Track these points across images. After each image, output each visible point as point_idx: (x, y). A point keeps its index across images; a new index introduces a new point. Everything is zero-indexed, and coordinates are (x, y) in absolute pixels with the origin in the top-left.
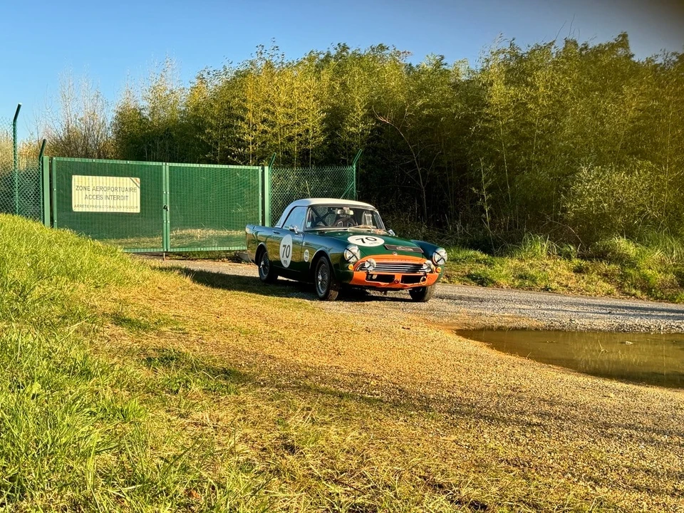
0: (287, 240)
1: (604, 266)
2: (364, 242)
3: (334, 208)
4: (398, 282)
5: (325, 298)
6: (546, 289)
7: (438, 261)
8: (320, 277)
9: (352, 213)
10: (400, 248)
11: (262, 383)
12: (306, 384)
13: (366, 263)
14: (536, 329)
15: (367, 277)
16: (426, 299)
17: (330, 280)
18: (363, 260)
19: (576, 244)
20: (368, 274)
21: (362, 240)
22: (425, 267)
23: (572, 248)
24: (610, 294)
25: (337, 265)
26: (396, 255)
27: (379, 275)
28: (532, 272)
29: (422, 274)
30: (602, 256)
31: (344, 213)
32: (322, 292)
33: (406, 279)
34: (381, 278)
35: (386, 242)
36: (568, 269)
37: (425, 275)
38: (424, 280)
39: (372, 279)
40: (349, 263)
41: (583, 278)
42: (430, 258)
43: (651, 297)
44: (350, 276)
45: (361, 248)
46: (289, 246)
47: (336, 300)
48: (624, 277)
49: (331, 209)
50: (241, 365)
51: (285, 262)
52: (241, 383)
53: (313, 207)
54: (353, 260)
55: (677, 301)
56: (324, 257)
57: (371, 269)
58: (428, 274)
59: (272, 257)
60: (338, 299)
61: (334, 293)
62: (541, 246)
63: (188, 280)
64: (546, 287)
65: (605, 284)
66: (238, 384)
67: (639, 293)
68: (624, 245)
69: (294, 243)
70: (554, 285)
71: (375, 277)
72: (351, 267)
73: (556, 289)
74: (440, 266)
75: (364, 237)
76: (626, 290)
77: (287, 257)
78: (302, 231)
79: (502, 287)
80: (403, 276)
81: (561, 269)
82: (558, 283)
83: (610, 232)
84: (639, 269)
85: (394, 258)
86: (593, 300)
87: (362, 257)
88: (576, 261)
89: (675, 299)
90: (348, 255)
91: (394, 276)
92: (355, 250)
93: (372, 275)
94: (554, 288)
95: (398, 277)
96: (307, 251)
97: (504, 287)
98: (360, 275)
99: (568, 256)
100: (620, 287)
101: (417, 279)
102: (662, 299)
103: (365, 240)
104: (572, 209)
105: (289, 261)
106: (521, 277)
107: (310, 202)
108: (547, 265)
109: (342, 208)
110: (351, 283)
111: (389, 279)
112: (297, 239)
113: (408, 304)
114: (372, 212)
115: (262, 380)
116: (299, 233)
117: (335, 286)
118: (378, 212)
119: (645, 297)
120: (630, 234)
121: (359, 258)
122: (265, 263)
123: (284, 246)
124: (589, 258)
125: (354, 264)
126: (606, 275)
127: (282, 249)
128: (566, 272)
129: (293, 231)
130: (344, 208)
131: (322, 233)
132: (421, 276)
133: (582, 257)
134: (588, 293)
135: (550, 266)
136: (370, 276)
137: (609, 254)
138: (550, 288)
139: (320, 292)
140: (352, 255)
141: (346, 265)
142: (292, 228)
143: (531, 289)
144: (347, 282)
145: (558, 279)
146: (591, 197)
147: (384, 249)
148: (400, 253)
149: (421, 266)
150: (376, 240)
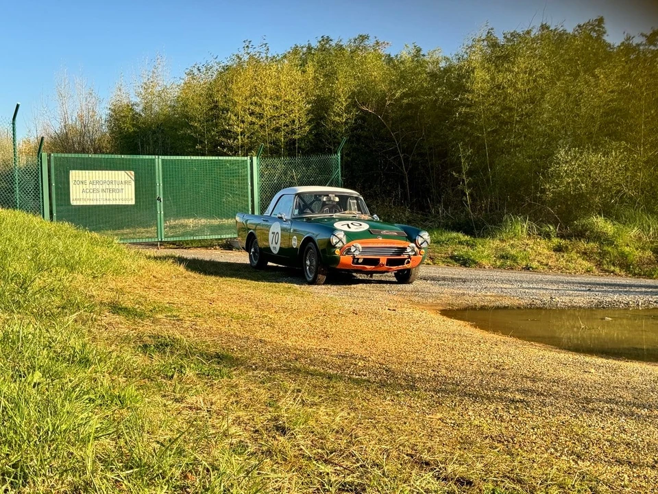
0: (276, 227)
1: (583, 245)
2: (350, 228)
3: (320, 196)
4: (383, 265)
5: (314, 282)
6: (527, 268)
7: (422, 244)
8: (308, 263)
9: (337, 199)
10: (384, 232)
11: (254, 367)
12: (296, 367)
13: (352, 247)
14: (518, 308)
15: (353, 261)
16: (410, 281)
17: (318, 265)
18: (349, 244)
19: (555, 223)
20: (354, 258)
21: (348, 225)
22: (408, 250)
23: (551, 228)
24: (589, 271)
25: (323, 251)
26: (381, 239)
27: (364, 259)
28: (513, 252)
29: (406, 257)
30: (580, 234)
31: (329, 200)
32: (310, 277)
33: (391, 262)
34: (366, 261)
35: (371, 227)
36: (548, 248)
37: (409, 257)
38: (408, 262)
39: (358, 263)
40: (336, 248)
41: (563, 256)
42: (414, 241)
43: (629, 273)
44: (337, 260)
45: (347, 233)
46: (277, 233)
47: (324, 284)
48: (603, 254)
49: (318, 196)
50: (233, 349)
51: (275, 248)
52: (234, 366)
53: (299, 195)
54: (340, 245)
55: (654, 276)
56: (311, 243)
57: (357, 253)
58: (412, 257)
59: (261, 244)
60: (326, 283)
61: (322, 278)
62: (522, 227)
63: (182, 268)
64: (527, 266)
65: (584, 262)
66: (230, 368)
67: (617, 270)
68: (601, 223)
69: (283, 230)
70: (535, 264)
71: (361, 261)
72: (337, 252)
73: (536, 268)
74: (424, 248)
75: (349, 222)
76: (605, 267)
77: (276, 244)
78: (289, 218)
79: (485, 267)
80: (388, 259)
81: (541, 249)
82: (538, 262)
83: (588, 212)
84: (617, 246)
85: (379, 242)
86: (573, 278)
87: (348, 242)
88: (556, 241)
90: (334, 240)
91: (379, 259)
92: (341, 235)
93: (358, 259)
94: (534, 267)
95: (383, 260)
96: (295, 237)
97: (487, 267)
98: (346, 259)
99: (548, 236)
100: (599, 264)
101: (401, 262)
102: (640, 275)
103: (350, 225)
104: (550, 190)
105: (278, 247)
106: (502, 257)
107: (296, 190)
108: (527, 245)
109: (328, 196)
110: (338, 267)
111: (375, 262)
112: (285, 226)
113: (393, 286)
114: (357, 198)
115: (254, 364)
116: (287, 221)
117: (323, 271)
118: (362, 198)
119: (623, 273)
120: (607, 212)
121: (345, 243)
122: (255, 250)
123: (273, 233)
124: (568, 237)
125: (341, 248)
126: (585, 253)
127: (271, 236)
128: (546, 251)
129: (281, 218)
130: (330, 195)
131: (309, 220)
132: (406, 259)
133: (562, 237)
134: (568, 271)
135: (531, 246)
136: (356, 260)
137: (588, 233)
138: (531, 267)
139: (309, 277)
140: (338, 240)
141: (333, 250)
142: (280, 216)
143: (512, 269)
144: (334, 266)
145: (538, 258)
146: (568, 178)
147: (369, 234)
148: (385, 237)
149: (405, 249)
150: (361, 225)
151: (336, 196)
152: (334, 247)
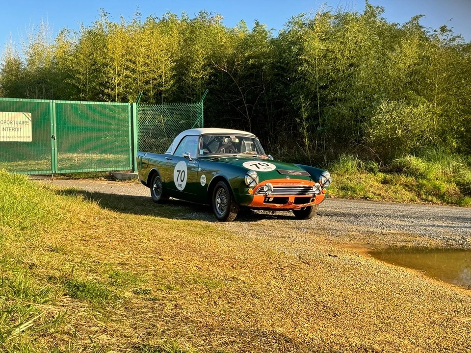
0: (182, 166)
1: (403, 179)
2: (259, 168)
3: (222, 137)
4: (291, 203)
5: (225, 219)
6: (365, 198)
7: (325, 184)
8: (219, 200)
9: (237, 141)
10: (290, 172)
13: (265, 187)
15: (265, 199)
16: (310, 216)
17: (229, 204)
18: (262, 183)
19: (377, 161)
20: (266, 196)
21: (256, 165)
22: (314, 189)
23: (375, 165)
24: (413, 201)
25: (236, 190)
26: (288, 179)
27: (275, 198)
28: (351, 184)
29: (311, 195)
30: (399, 170)
31: (230, 141)
32: (222, 214)
33: (298, 201)
34: (277, 200)
35: (277, 167)
36: (377, 181)
37: (314, 196)
38: (313, 200)
39: (268, 202)
40: (249, 187)
41: (390, 188)
42: (317, 181)
43: (444, 202)
44: (250, 199)
45: (259, 173)
46: (183, 171)
47: (233, 221)
48: (420, 186)
49: (219, 137)
51: (180, 185)
53: (203, 136)
54: (253, 185)
55: (463, 204)
56: (222, 182)
57: (269, 193)
58: (316, 195)
59: (164, 179)
60: (236, 220)
61: (234, 215)
62: (351, 163)
63: (95, 206)
64: (365, 196)
65: (408, 193)
67: (435, 199)
68: (414, 161)
69: (189, 168)
70: (371, 195)
71: (271, 200)
72: (251, 191)
73: (372, 198)
74: (326, 187)
75: (257, 163)
76: (424, 196)
77: (182, 181)
78: (195, 157)
79: (330, 197)
80: (296, 198)
81: (371, 182)
82: (372, 192)
83: (402, 152)
84: (428, 180)
85: (287, 182)
87: (260, 182)
88: (381, 175)
89: (462, 203)
90: (248, 180)
91: (288, 198)
92: (255, 175)
93: (269, 198)
94: (370, 196)
95: (292, 199)
96: (203, 176)
97: (332, 197)
98: (259, 198)
99: (371, 170)
100: (419, 195)
101: (307, 200)
102: (452, 203)
103: (258, 165)
105: (184, 184)
106: (343, 189)
107: (200, 132)
108: (360, 178)
109: (229, 137)
110: (250, 205)
111: (283, 200)
112: (191, 165)
114: (253, 140)
116: (193, 159)
117: (235, 209)
118: (258, 139)
119: (439, 202)
120: (416, 152)
121: (258, 183)
122: (157, 185)
123: (179, 171)
124: (390, 172)
125: (253, 188)
126: (406, 185)
127: (176, 174)
128: (376, 183)
129: (188, 157)
130: (231, 136)
131: (216, 159)
132: (310, 198)
133: (383, 171)
134: (397, 200)
135: (363, 179)
136: (267, 199)
137: (404, 169)
138: (368, 197)
139: (219, 214)
140: (252, 181)
141: (247, 189)
142: (186, 155)
143: (353, 198)
144: (246, 205)
145: (372, 190)
146: (388, 125)
147: (277, 174)
148: (292, 177)
149: (310, 188)
150: (268, 165)
151: (236, 137)
152: (248, 186)
